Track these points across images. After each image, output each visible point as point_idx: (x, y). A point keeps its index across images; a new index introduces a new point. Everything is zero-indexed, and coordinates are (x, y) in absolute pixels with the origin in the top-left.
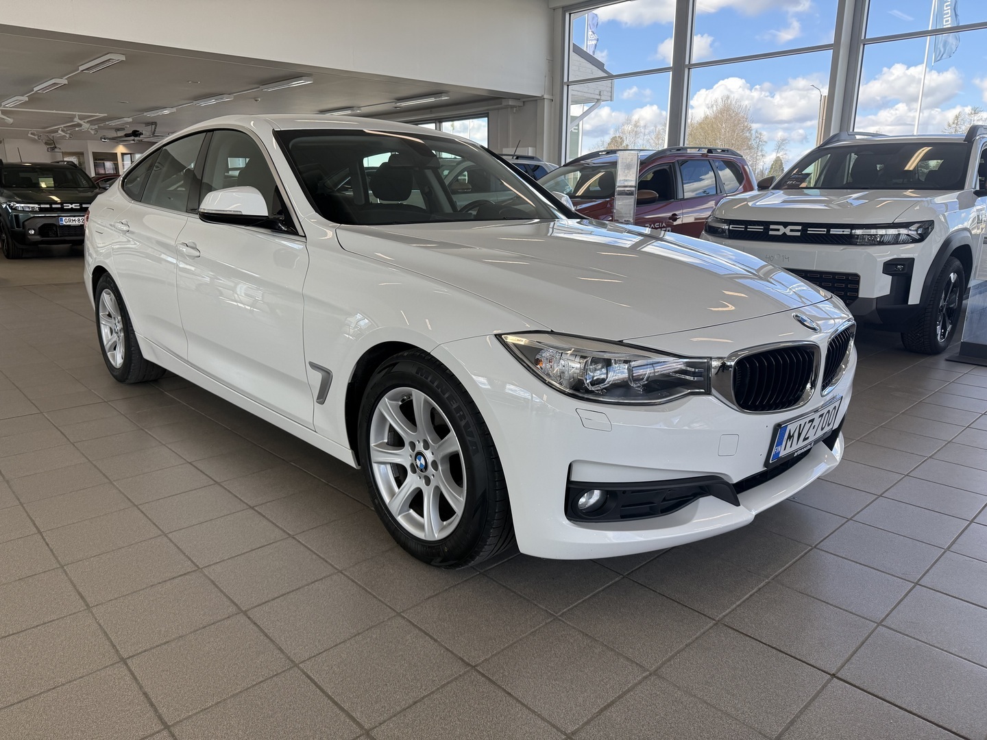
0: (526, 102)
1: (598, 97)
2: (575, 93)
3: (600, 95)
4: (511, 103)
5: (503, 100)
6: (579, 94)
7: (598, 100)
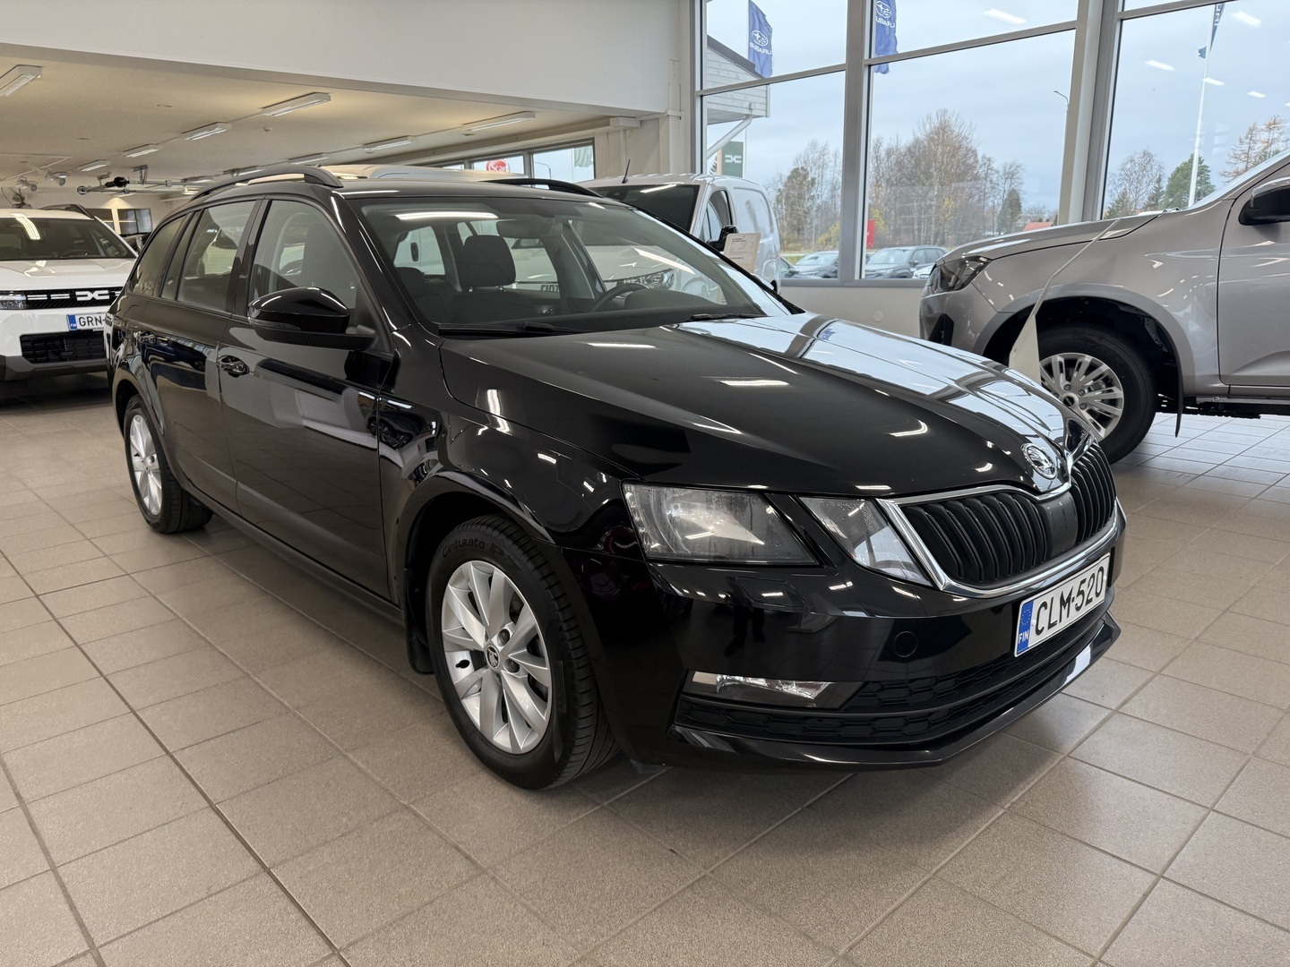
0: (645, 122)
1: (747, 112)
2: (714, 107)
3: (750, 109)
4: (623, 123)
5: (611, 119)
6: (721, 108)
7: (748, 116)
